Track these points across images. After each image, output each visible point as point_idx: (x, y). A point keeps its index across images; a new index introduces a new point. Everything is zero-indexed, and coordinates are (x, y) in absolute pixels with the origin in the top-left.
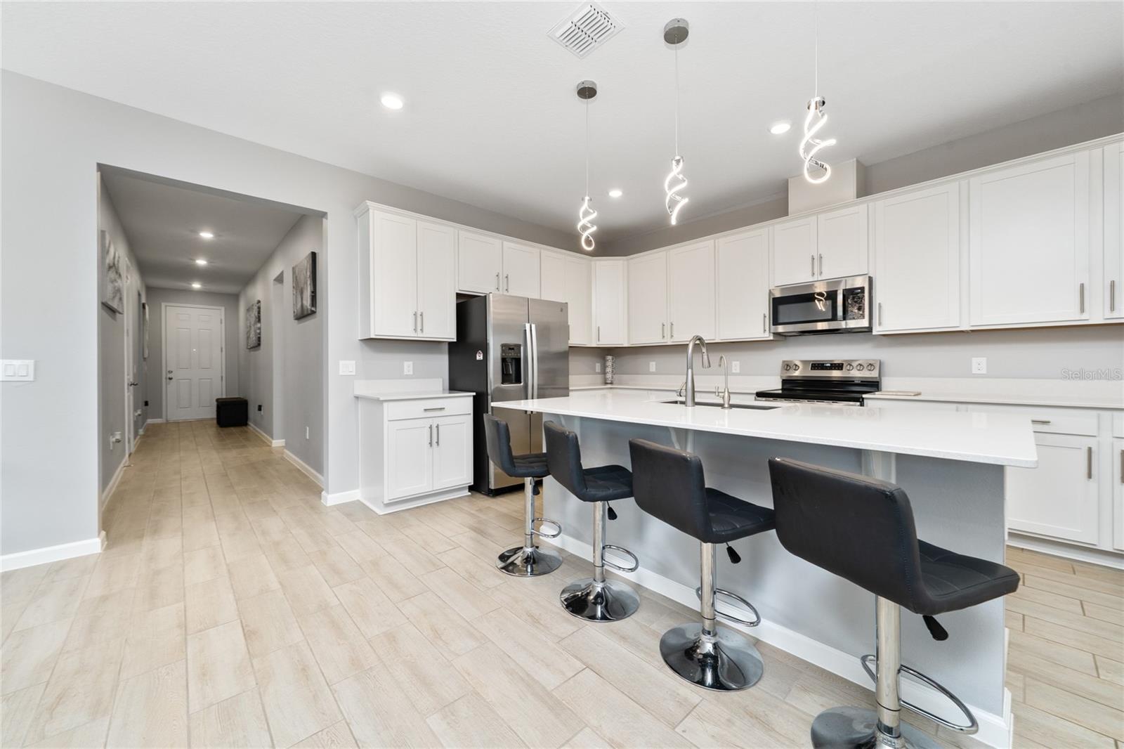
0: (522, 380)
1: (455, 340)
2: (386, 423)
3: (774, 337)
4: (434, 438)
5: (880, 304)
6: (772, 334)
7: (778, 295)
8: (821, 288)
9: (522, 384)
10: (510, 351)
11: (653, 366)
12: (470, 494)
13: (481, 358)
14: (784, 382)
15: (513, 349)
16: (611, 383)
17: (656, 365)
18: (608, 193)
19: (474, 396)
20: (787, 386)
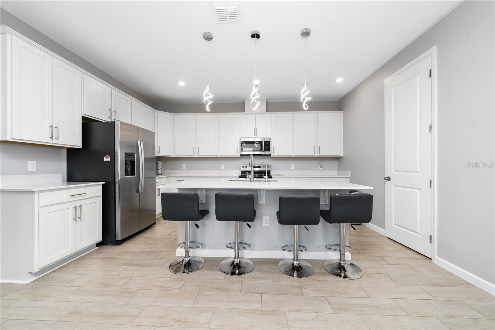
0: (136, 174)
1: (81, 148)
2: (36, 209)
4: (78, 216)
5: (273, 147)
6: (240, 155)
8: (257, 140)
9: (135, 176)
10: (129, 156)
11: (184, 166)
12: (98, 248)
13: (109, 160)
14: (242, 172)
15: (131, 155)
16: (161, 175)
17: (186, 166)
18: (178, 83)
19: (103, 185)
20: (243, 174)
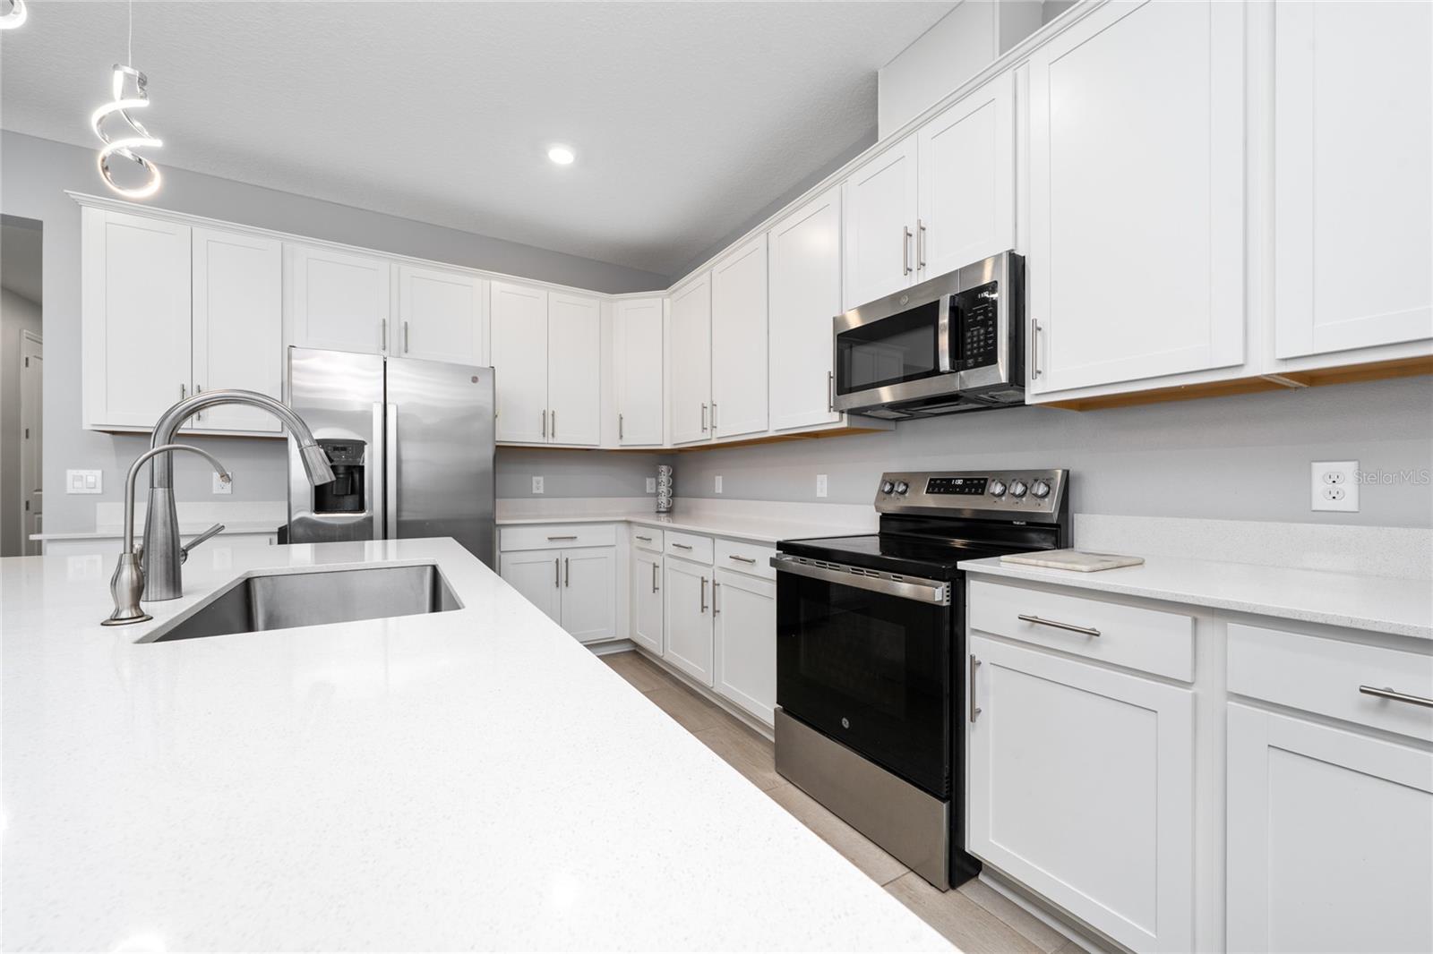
0: (366, 506)
3: (849, 420)
6: (845, 416)
7: (854, 322)
9: (365, 514)
10: (338, 454)
14: (885, 518)
15: (344, 449)
20: (894, 527)
